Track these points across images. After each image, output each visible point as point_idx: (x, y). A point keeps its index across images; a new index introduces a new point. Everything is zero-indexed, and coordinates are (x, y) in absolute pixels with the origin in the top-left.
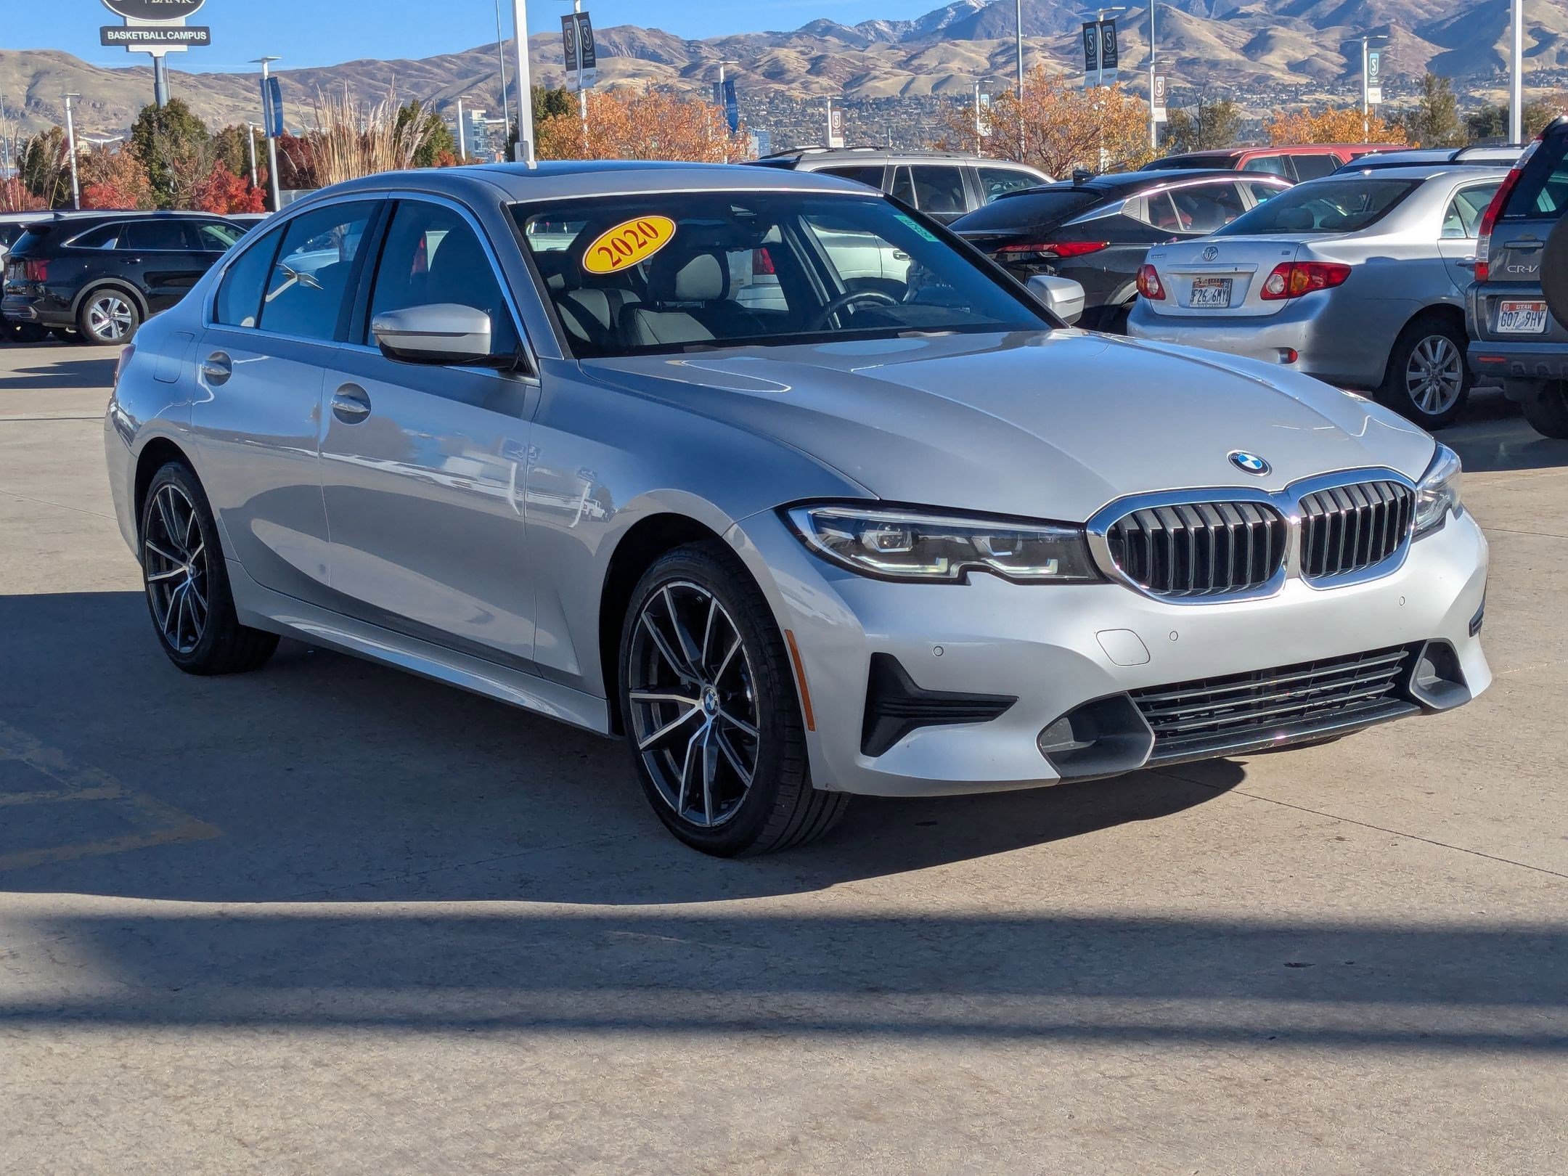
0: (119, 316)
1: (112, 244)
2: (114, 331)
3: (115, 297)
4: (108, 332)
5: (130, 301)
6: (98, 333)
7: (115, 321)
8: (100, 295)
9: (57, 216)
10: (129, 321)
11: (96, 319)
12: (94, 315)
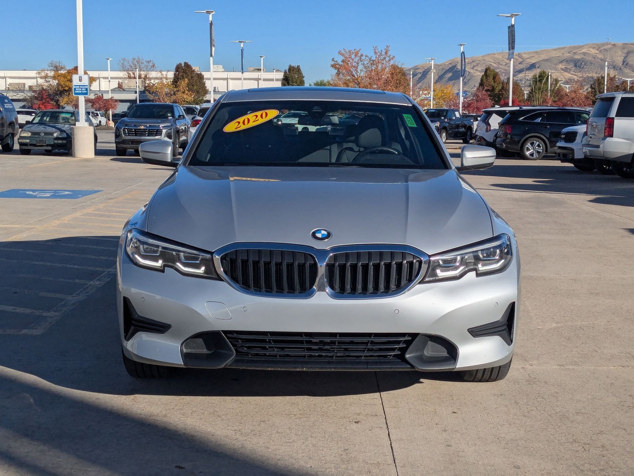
0: (537, 149)
1: (539, 120)
2: (535, 155)
3: (537, 141)
4: (532, 155)
5: (543, 143)
6: (528, 155)
7: (535, 151)
8: (531, 140)
9: (521, 108)
10: (541, 151)
11: (528, 149)
12: (527, 148)
